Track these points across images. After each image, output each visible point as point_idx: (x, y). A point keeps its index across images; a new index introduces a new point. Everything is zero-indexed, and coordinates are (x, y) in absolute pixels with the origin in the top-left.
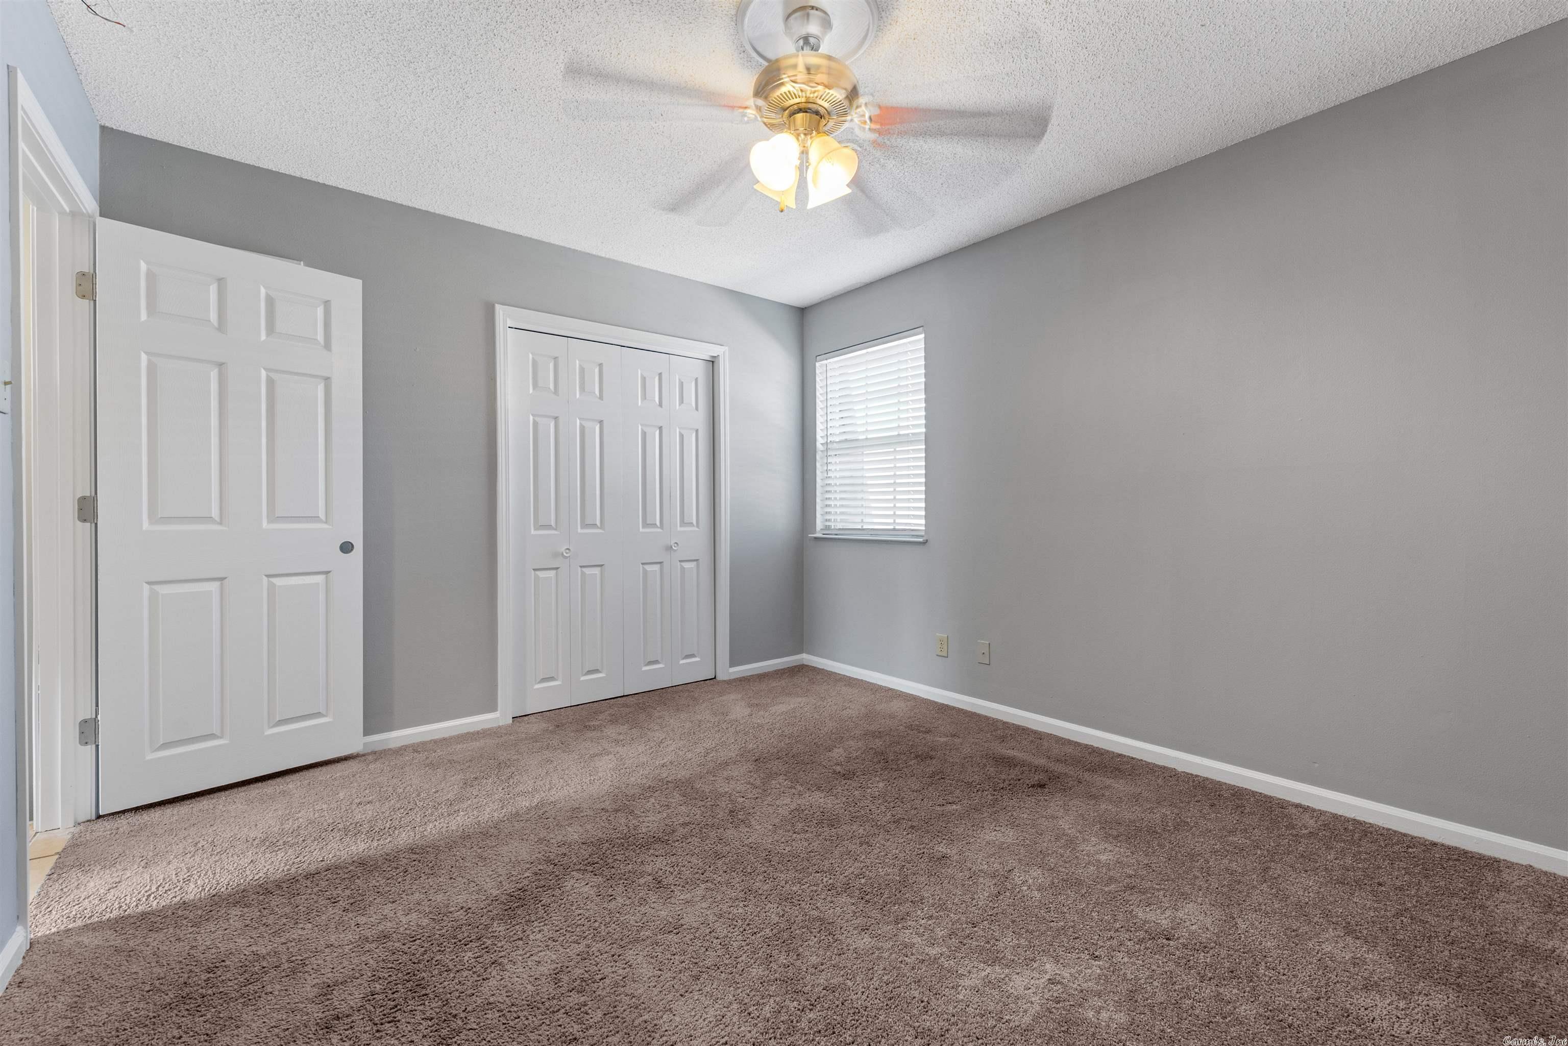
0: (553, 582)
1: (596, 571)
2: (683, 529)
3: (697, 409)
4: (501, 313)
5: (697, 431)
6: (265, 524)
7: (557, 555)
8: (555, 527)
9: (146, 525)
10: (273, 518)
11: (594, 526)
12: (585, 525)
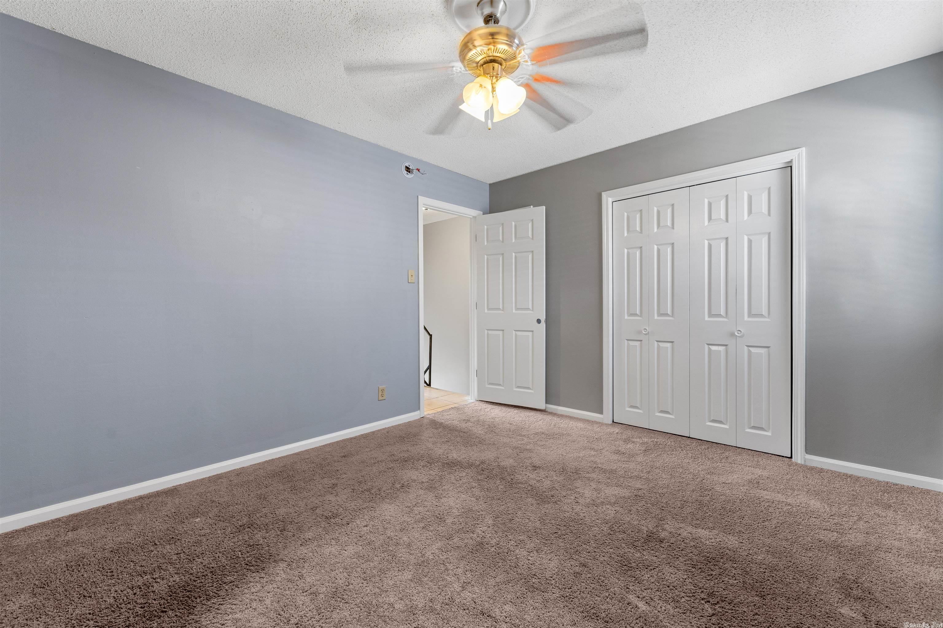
0: (638, 349)
1: (669, 345)
2: (750, 319)
3: (769, 214)
4: (605, 196)
5: (769, 234)
6: (514, 311)
7: (640, 332)
8: (640, 315)
9: (486, 311)
10: (517, 309)
11: (667, 315)
12: (660, 315)
